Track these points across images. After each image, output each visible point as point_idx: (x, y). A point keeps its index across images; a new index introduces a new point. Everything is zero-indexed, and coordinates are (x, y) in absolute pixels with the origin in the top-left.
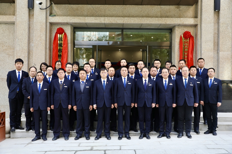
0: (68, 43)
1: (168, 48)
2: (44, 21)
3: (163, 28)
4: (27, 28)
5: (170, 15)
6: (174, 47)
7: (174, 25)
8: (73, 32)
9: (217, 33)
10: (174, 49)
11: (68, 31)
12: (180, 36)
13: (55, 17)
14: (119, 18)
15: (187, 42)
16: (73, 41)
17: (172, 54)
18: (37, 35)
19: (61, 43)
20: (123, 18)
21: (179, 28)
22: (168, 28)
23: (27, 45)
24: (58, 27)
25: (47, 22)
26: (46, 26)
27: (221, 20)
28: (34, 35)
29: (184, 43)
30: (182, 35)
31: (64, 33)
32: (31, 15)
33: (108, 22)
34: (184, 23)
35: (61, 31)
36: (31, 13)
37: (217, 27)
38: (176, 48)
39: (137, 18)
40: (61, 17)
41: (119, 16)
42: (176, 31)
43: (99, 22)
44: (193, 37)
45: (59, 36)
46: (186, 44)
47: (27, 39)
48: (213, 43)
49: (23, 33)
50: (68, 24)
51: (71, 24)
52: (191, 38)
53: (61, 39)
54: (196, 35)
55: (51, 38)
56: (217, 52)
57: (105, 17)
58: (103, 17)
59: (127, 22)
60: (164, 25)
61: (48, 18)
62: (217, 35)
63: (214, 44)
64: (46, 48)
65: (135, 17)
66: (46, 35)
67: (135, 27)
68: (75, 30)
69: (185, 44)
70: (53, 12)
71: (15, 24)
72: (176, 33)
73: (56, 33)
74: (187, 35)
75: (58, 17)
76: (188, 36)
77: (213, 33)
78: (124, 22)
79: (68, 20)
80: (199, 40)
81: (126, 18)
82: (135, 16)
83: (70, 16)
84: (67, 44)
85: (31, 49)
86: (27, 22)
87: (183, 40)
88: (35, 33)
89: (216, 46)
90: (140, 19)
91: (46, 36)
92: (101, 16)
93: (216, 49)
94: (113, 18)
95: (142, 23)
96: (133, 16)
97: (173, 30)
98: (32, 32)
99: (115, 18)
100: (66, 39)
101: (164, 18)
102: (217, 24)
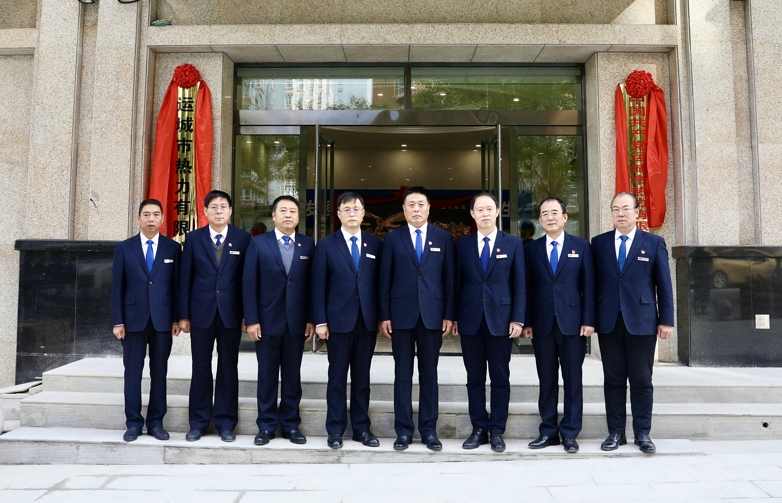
0: (214, 116)
1: (573, 131)
2: (132, 42)
3: (554, 61)
4: (73, 69)
5: (577, 15)
6: (597, 127)
7: (591, 51)
8: (232, 79)
9: (745, 75)
10: (597, 136)
11: (214, 74)
12: (614, 88)
13: (167, 27)
14: (394, 27)
15: (640, 111)
16: (231, 111)
17: (589, 152)
18: (106, 91)
19: (189, 119)
20: (407, 26)
21: (608, 59)
22: (571, 61)
23: (69, 127)
24: (180, 63)
25: (143, 44)
26: (139, 60)
27: (758, 32)
28: (96, 91)
29: (630, 115)
30: (622, 86)
31: (199, 83)
32: (88, 24)
33: (353, 42)
34: (628, 42)
35: (188, 76)
36: (88, 18)
37: (742, 55)
38: (602, 131)
39: (460, 25)
40: (189, 28)
41: (394, 21)
42: (601, 72)
43: (322, 42)
44: (661, 91)
45: (180, 95)
46: (637, 117)
47: (72, 105)
48: (733, 114)
49: (60, 86)
50: (214, 52)
51: (225, 51)
52: (653, 94)
53: (188, 105)
54: (672, 84)
55: (153, 103)
56: (748, 144)
57: (343, 26)
58: (338, 26)
59: (422, 42)
60: (557, 48)
61: (144, 33)
62: (745, 85)
63: (737, 115)
64: (134, 137)
65: (451, 22)
66: (137, 91)
67: (452, 60)
68: (239, 75)
69: (632, 117)
70: (165, 10)
71: (36, 55)
72: (601, 78)
73: (172, 82)
74: (638, 85)
75: (180, 27)
76: (645, 88)
77: (731, 78)
78: (413, 42)
79: (214, 37)
80: (684, 103)
81: (419, 26)
82: (449, 18)
83: (221, 23)
84: (212, 120)
85: (83, 140)
86: (74, 48)
87: (628, 103)
88: (99, 84)
89: (745, 125)
90: (470, 28)
91: (137, 94)
92: (330, 22)
93: (745, 133)
94: (372, 26)
95: (477, 42)
96: (444, 21)
97: (587, 67)
98: (89, 82)
99: (379, 26)
100: (207, 103)
101: (555, 26)
102: (742, 46)
